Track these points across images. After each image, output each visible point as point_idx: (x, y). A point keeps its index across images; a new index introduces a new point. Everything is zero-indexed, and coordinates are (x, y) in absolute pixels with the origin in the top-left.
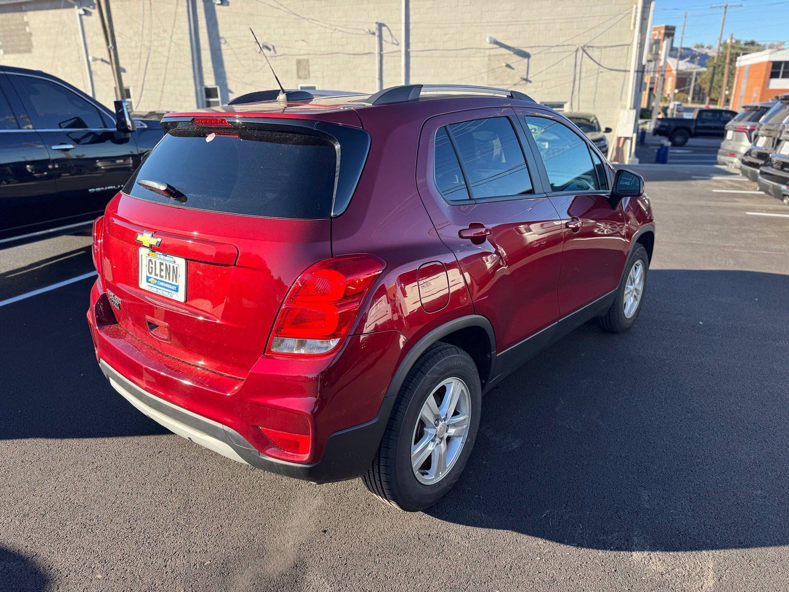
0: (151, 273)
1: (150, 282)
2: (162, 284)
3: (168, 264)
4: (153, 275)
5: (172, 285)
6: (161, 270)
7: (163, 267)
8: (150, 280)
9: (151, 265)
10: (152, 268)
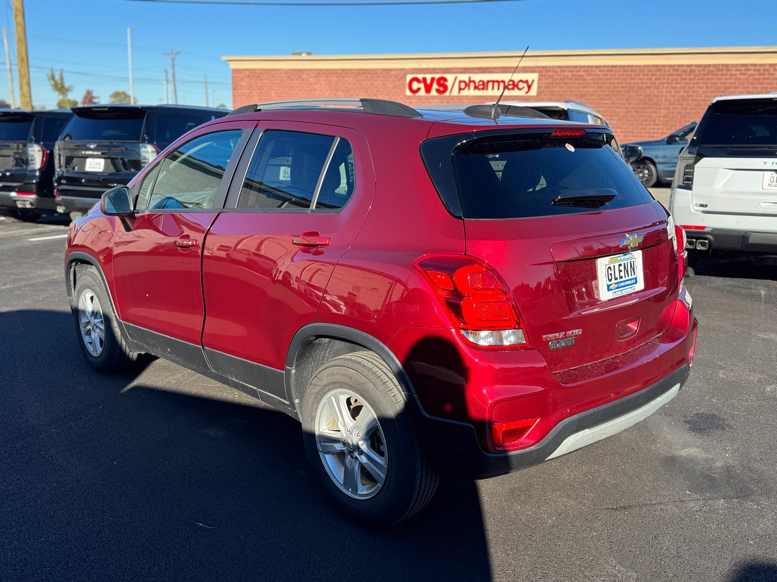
0: (610, 280)
1: (611, 290)
2: (622, 284)
3: (626, 262)
4: (613, 281)
5: (631, 280)
6: (620, 271)
7: (622, 268)
8: (611, 287)
9: (610, 272)
10: (611, 274)
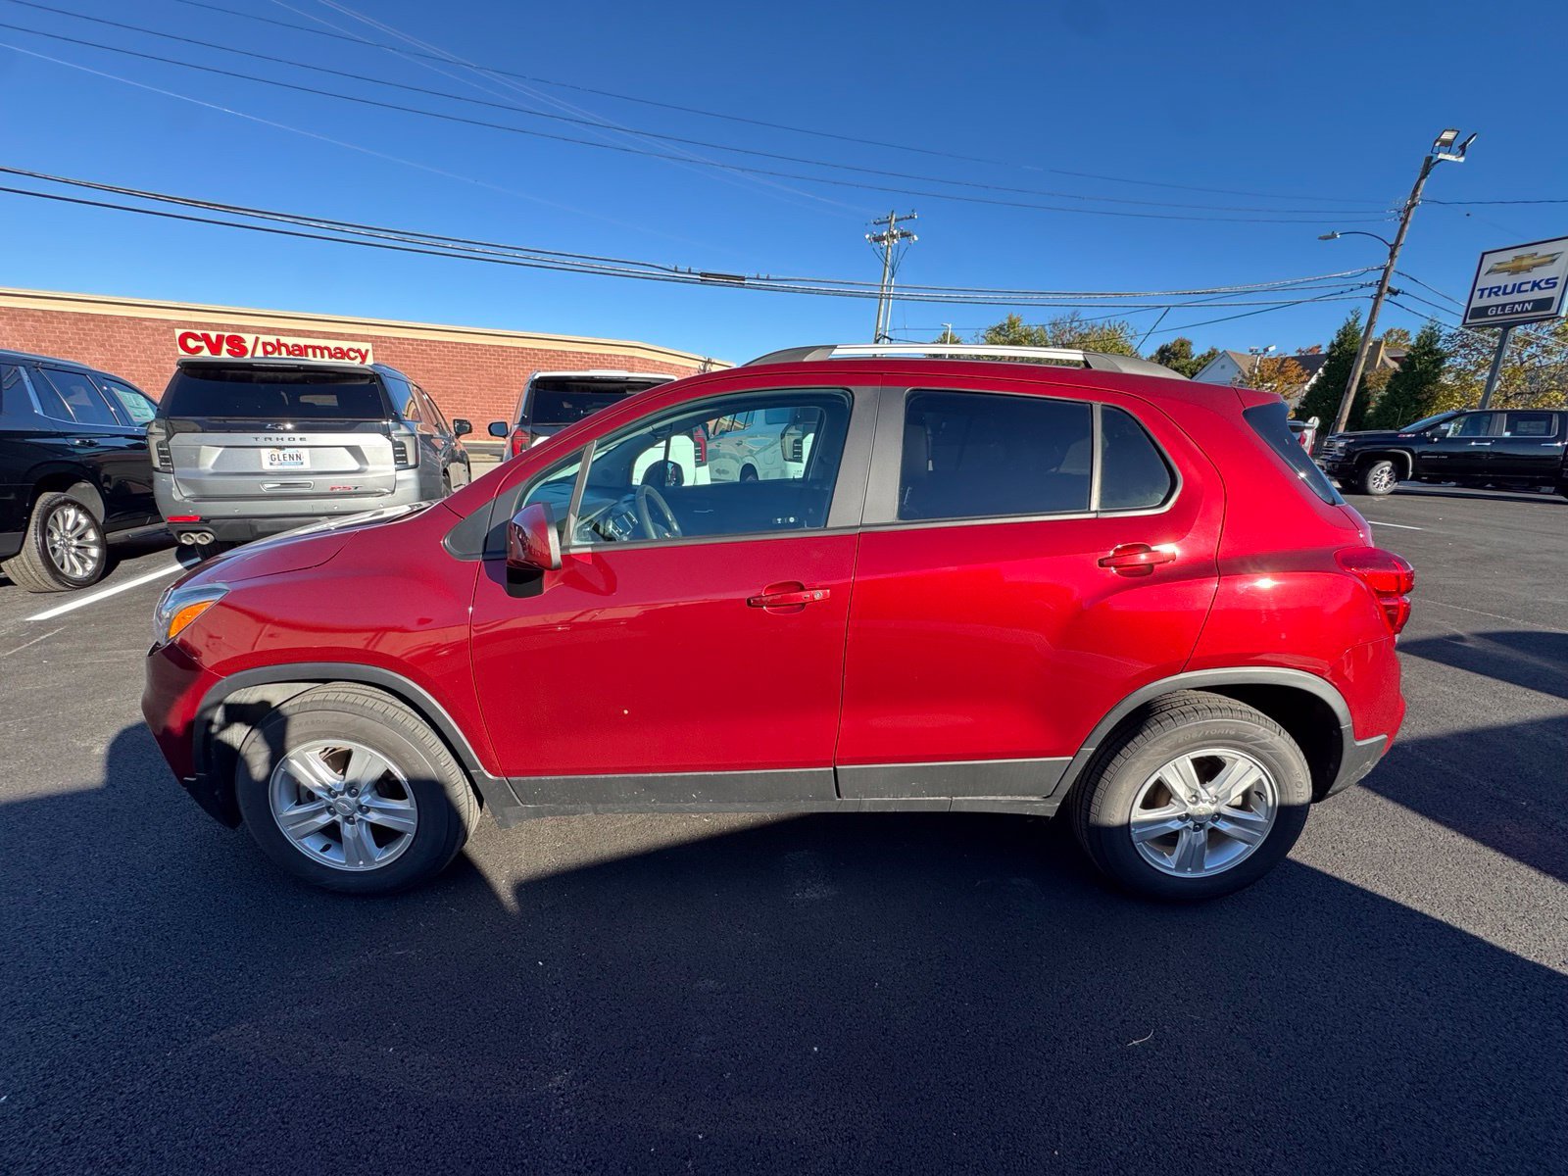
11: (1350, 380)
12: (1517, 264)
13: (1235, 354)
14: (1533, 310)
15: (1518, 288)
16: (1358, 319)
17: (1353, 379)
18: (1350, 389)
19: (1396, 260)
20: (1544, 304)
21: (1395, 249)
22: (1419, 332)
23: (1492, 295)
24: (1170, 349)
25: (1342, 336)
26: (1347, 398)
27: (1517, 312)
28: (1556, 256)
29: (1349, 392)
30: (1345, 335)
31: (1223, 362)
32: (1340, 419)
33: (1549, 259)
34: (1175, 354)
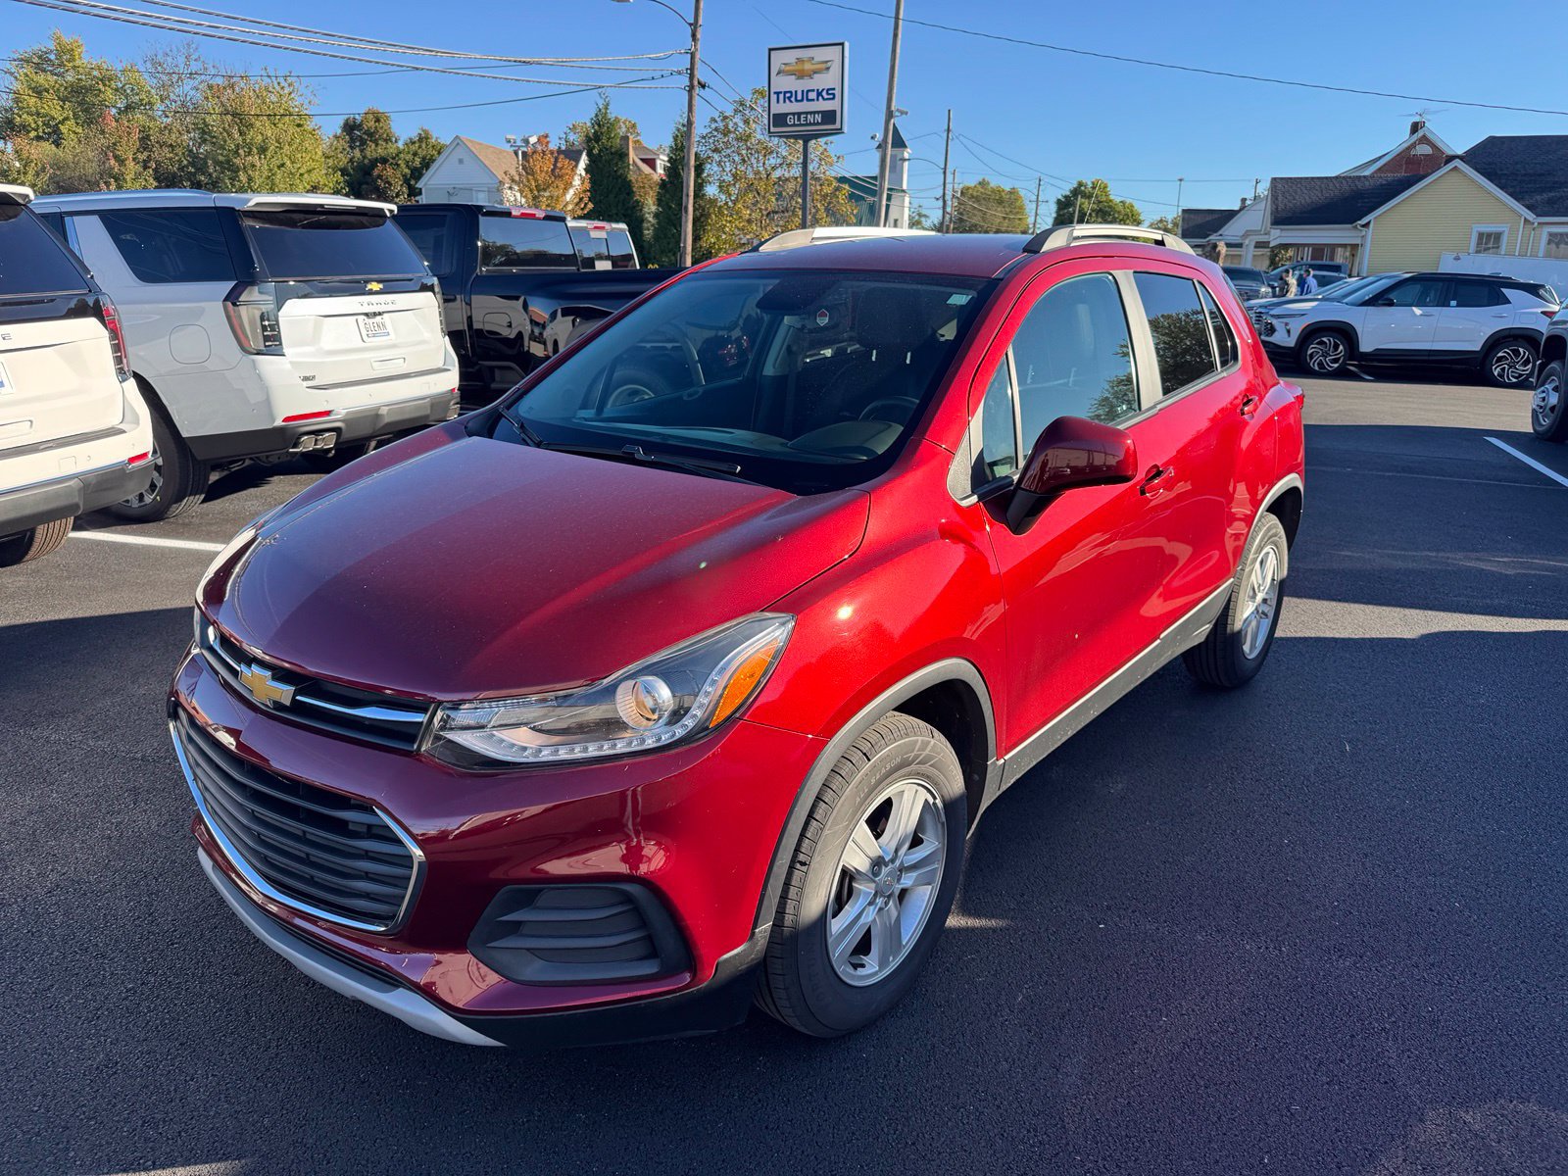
11: (684, 198)
12: (799, 67)
13: (472, 141)
14: (822, 123)
15: (805, 96)
16: (608, 105)
17: (688, 195)
18: (686, 208)
19: (699, 43)
20: (829, 117)
21: (696, 28)
22: (674, 129)
23: (787, 100)
24: (360, 125)
25: (596, 127)
26: (686, 221)
27: (810, 124)
28: (829, 64)
29: (686, 212)
30: (599, 125)
31: (459, 153)
32: (685, 247)
33: (824, 66)
34: (371, 135)
